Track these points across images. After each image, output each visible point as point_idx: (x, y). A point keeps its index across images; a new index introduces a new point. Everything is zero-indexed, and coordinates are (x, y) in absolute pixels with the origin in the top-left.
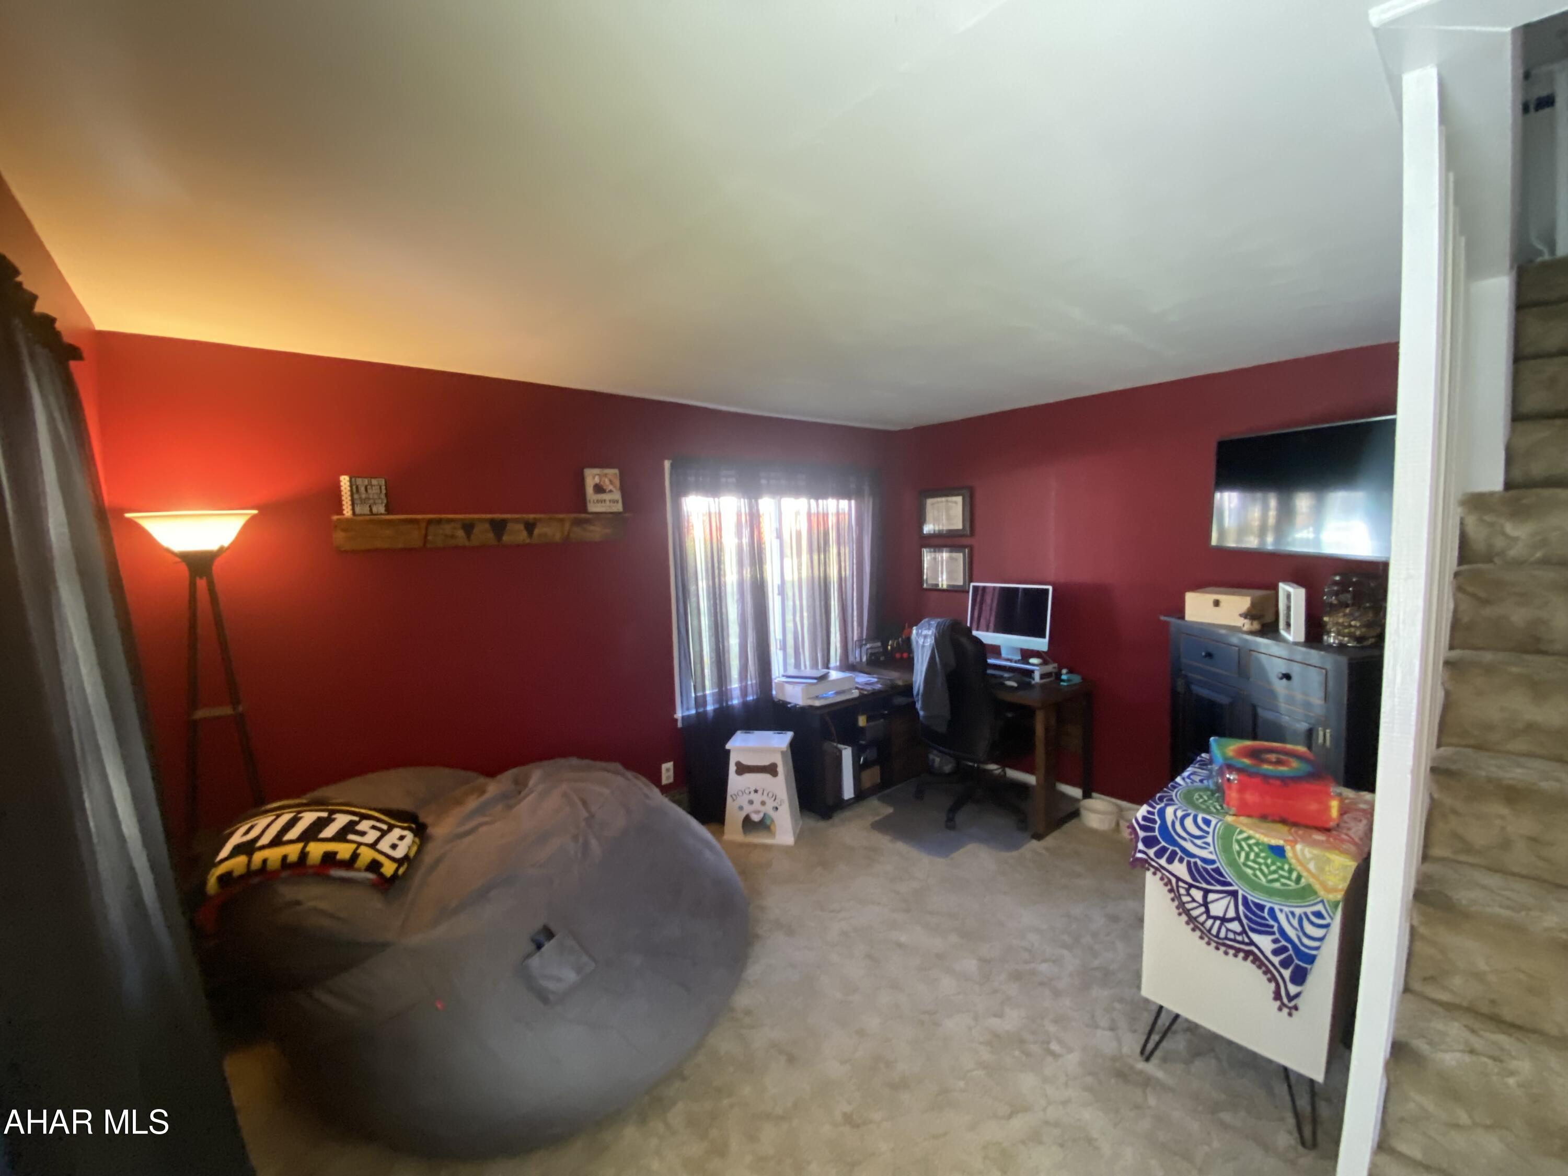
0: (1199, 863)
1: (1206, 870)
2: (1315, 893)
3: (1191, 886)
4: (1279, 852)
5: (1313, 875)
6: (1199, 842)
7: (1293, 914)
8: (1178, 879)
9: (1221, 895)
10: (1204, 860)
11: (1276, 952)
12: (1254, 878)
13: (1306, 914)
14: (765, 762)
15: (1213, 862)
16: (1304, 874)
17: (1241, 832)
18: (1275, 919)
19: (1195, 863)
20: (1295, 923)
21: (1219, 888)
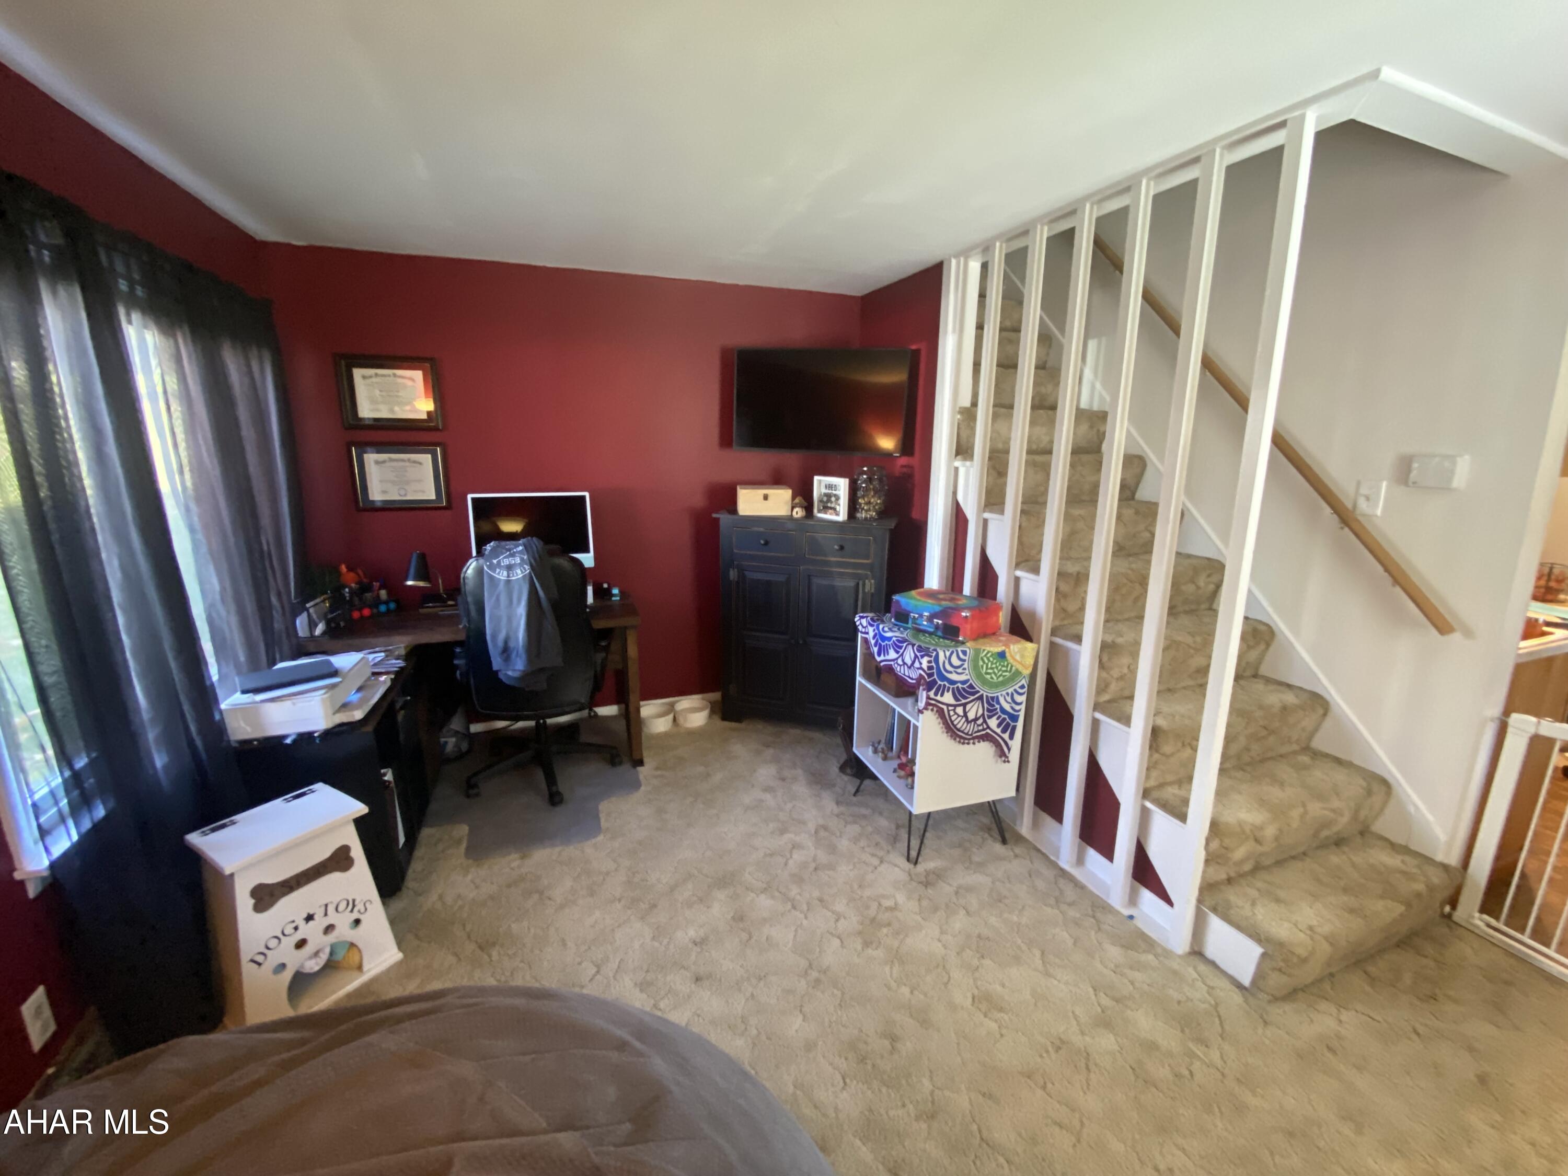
0: (960, 685)
1: (963, 689)
2: (1020, 673)
3: (955, 706)
4: (1002, 655)
5: (1020, 663)
6: (960, 670)
7: (1008, 694)
8: (948, 705)
9: (973, 703)
10: (964, 682)
11: (999, 726)
12: (991, 680)
13: (1015, 690)
14: (324, 853)
15: (968, 680)
16: (1014, 664)
17: (984, 650)
18: (998, 703)
19: (958, 687)
20: (1009, 699)
21: (972, 698)
